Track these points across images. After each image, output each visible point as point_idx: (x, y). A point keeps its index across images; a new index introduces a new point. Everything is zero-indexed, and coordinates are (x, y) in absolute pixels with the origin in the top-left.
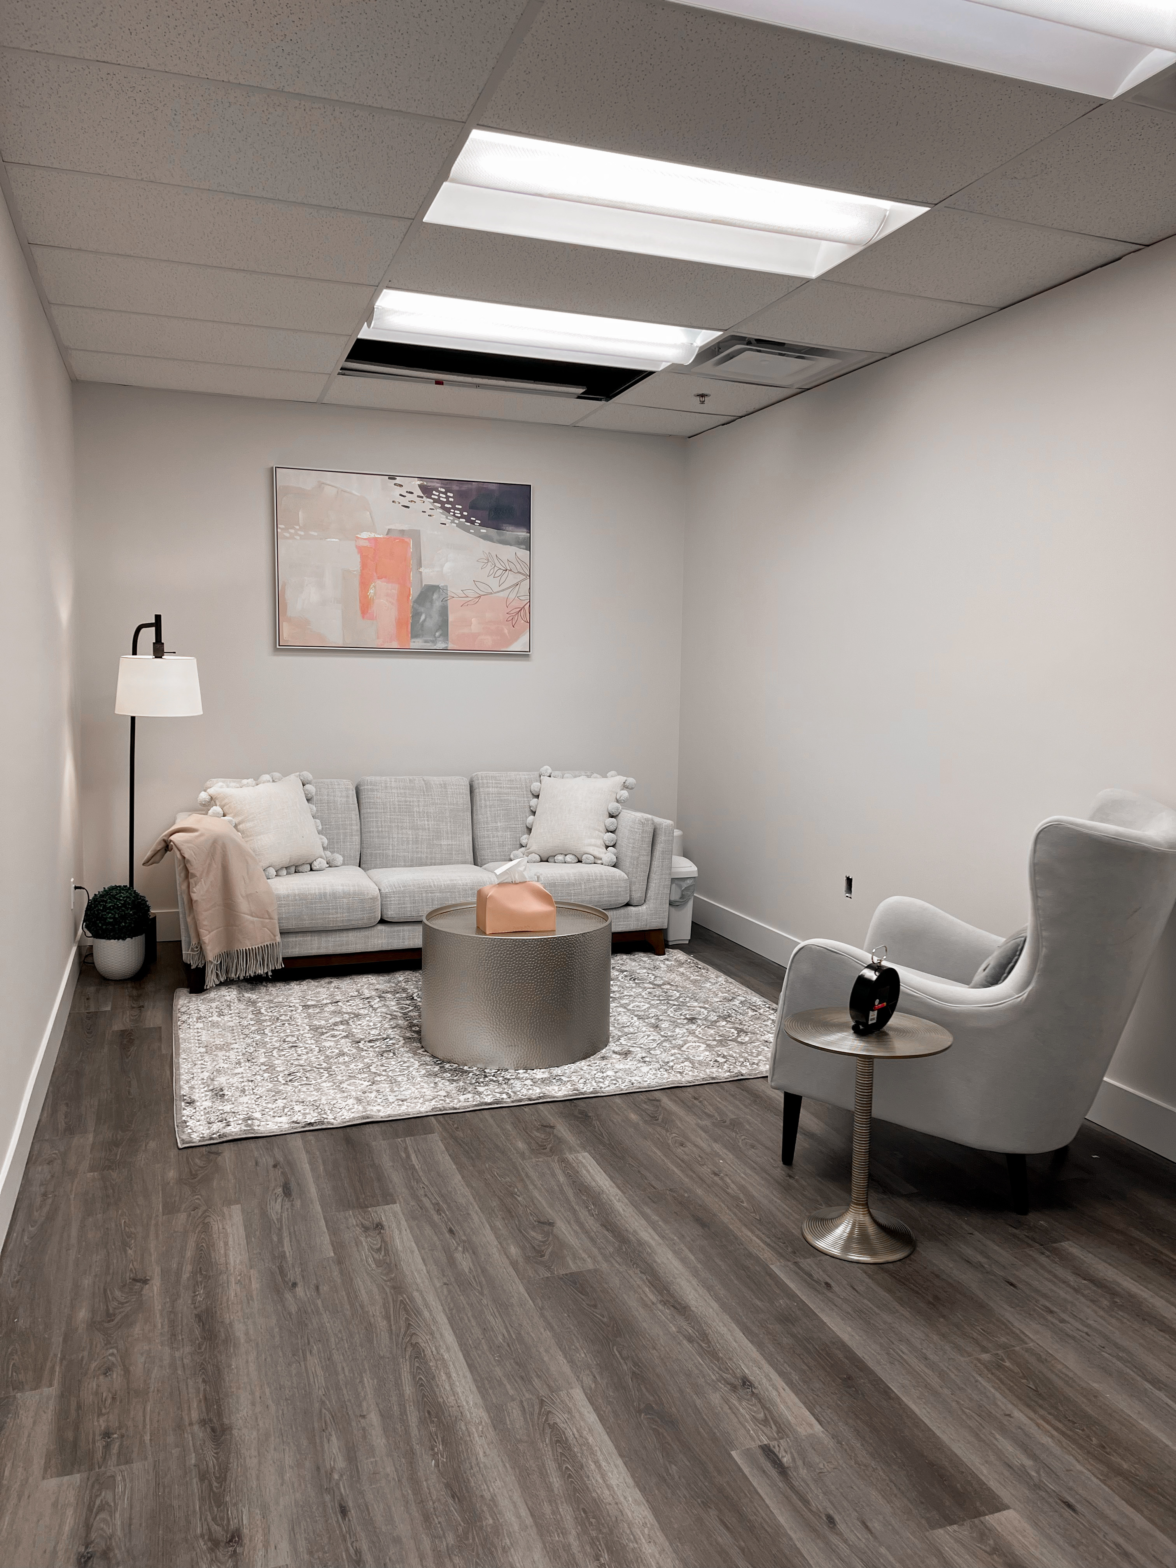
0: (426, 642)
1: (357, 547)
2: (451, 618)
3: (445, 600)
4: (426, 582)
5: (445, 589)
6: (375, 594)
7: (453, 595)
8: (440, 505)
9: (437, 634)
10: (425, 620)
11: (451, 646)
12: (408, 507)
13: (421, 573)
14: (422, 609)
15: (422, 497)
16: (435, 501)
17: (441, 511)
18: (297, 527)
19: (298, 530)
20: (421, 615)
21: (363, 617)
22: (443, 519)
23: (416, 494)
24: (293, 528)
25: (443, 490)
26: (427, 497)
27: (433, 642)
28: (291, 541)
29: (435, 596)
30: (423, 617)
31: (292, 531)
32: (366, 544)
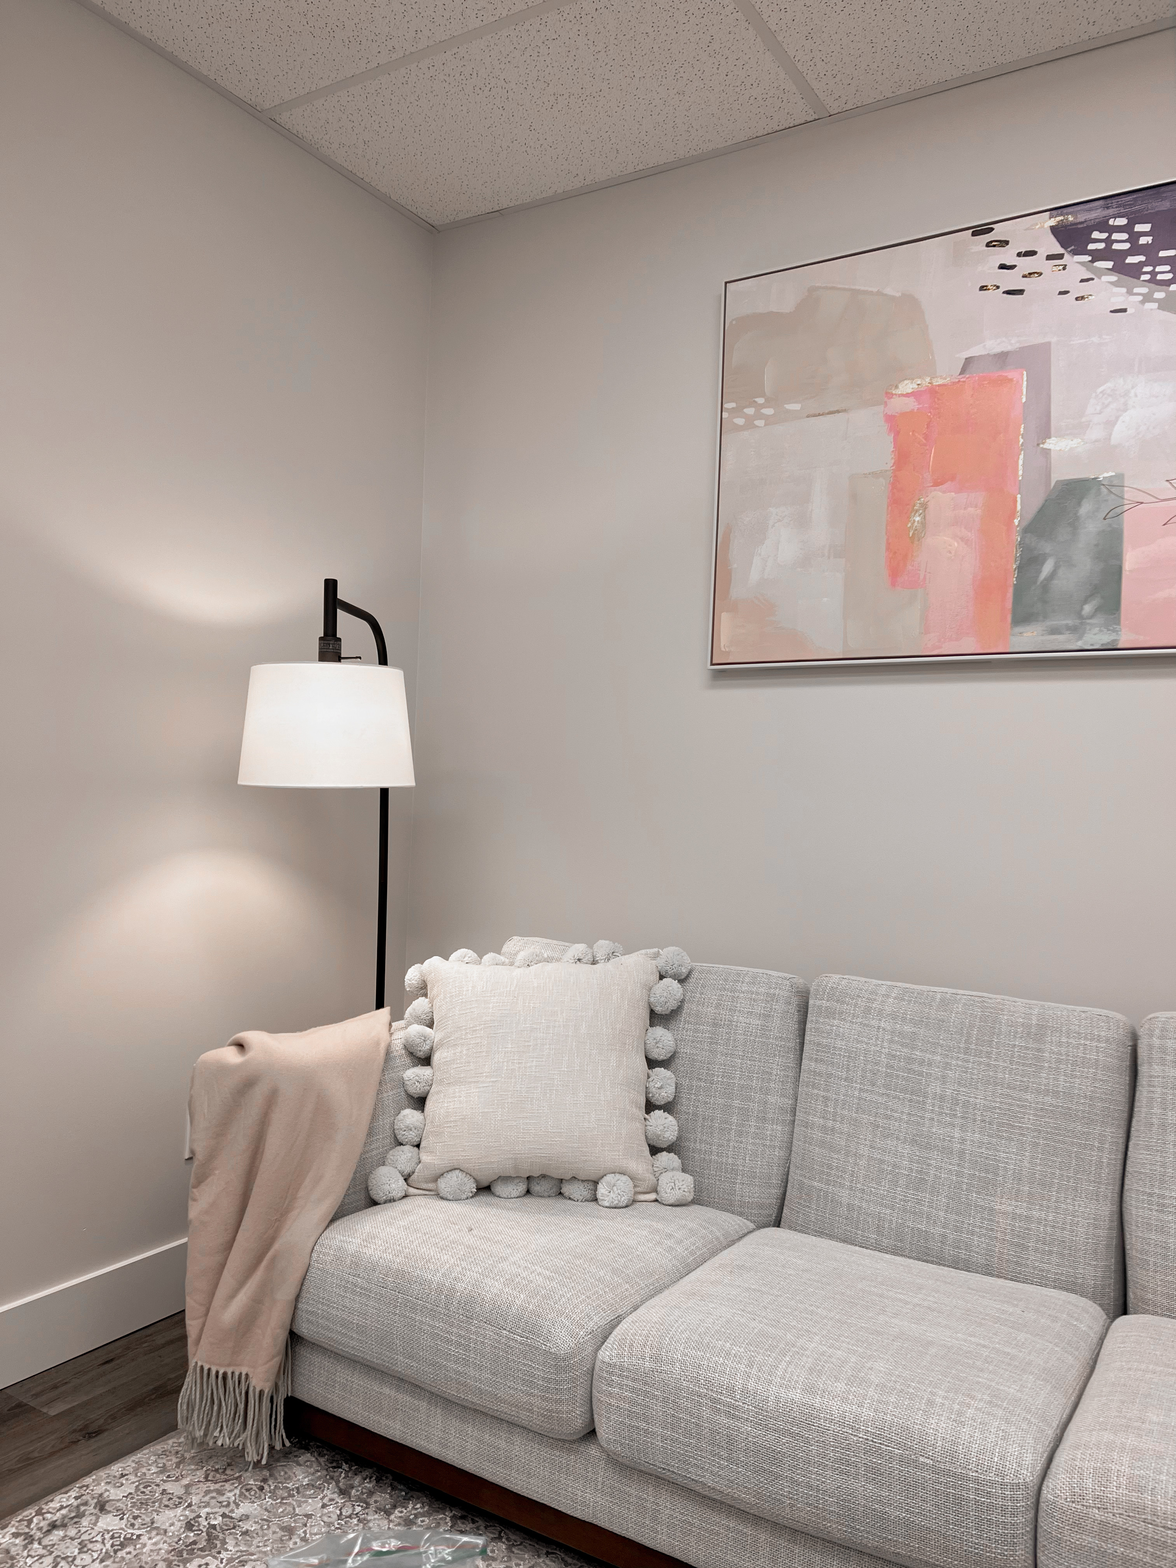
0: (1054, 631)
1: (890, 419)
2: (1131, 560)
3: (1115, 515)
4: (1061, 473)
5: (1116, 485)
6: (923, 524)
7: (1141, 497)
8: (1109, 264)
9: (1088, 609)
10: (1053, 575)
11: (1126, 637)
12: (1020, 292)
13: (1047, 452)
14: (1047, 547)
15: (1060, 256)
16: (1097, 256)
17: (1113, 278)
18: (760, 401)
19: (763, 406)
20: (1043, 563)
21: (893, 584)
22: (1119, 297)
23: (1043, 252)
24: (753, 404)
25: (1122, 221)
26: (1075, 253)
27: (1073, 629)
28: (746, 434)
29: (1086, 508)
30: (1047, 568)
31: (750, 411)
32: (911, 404)
